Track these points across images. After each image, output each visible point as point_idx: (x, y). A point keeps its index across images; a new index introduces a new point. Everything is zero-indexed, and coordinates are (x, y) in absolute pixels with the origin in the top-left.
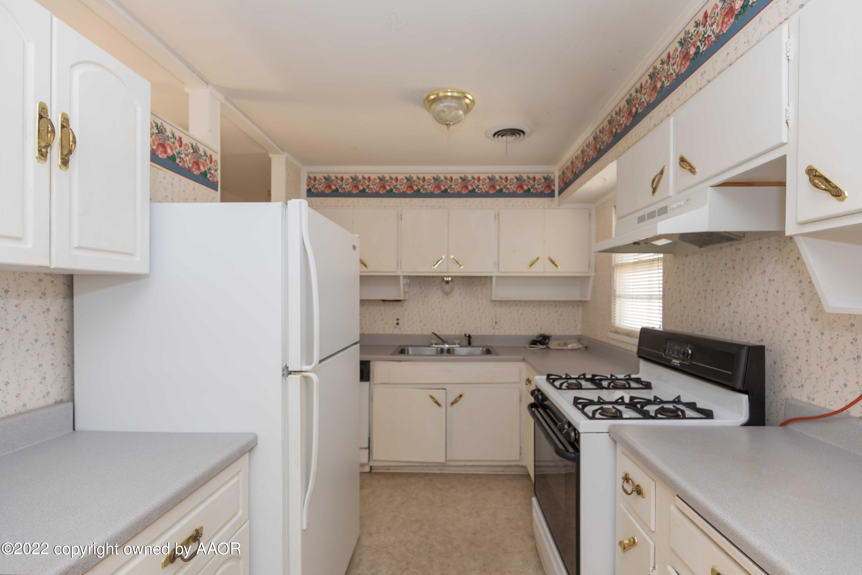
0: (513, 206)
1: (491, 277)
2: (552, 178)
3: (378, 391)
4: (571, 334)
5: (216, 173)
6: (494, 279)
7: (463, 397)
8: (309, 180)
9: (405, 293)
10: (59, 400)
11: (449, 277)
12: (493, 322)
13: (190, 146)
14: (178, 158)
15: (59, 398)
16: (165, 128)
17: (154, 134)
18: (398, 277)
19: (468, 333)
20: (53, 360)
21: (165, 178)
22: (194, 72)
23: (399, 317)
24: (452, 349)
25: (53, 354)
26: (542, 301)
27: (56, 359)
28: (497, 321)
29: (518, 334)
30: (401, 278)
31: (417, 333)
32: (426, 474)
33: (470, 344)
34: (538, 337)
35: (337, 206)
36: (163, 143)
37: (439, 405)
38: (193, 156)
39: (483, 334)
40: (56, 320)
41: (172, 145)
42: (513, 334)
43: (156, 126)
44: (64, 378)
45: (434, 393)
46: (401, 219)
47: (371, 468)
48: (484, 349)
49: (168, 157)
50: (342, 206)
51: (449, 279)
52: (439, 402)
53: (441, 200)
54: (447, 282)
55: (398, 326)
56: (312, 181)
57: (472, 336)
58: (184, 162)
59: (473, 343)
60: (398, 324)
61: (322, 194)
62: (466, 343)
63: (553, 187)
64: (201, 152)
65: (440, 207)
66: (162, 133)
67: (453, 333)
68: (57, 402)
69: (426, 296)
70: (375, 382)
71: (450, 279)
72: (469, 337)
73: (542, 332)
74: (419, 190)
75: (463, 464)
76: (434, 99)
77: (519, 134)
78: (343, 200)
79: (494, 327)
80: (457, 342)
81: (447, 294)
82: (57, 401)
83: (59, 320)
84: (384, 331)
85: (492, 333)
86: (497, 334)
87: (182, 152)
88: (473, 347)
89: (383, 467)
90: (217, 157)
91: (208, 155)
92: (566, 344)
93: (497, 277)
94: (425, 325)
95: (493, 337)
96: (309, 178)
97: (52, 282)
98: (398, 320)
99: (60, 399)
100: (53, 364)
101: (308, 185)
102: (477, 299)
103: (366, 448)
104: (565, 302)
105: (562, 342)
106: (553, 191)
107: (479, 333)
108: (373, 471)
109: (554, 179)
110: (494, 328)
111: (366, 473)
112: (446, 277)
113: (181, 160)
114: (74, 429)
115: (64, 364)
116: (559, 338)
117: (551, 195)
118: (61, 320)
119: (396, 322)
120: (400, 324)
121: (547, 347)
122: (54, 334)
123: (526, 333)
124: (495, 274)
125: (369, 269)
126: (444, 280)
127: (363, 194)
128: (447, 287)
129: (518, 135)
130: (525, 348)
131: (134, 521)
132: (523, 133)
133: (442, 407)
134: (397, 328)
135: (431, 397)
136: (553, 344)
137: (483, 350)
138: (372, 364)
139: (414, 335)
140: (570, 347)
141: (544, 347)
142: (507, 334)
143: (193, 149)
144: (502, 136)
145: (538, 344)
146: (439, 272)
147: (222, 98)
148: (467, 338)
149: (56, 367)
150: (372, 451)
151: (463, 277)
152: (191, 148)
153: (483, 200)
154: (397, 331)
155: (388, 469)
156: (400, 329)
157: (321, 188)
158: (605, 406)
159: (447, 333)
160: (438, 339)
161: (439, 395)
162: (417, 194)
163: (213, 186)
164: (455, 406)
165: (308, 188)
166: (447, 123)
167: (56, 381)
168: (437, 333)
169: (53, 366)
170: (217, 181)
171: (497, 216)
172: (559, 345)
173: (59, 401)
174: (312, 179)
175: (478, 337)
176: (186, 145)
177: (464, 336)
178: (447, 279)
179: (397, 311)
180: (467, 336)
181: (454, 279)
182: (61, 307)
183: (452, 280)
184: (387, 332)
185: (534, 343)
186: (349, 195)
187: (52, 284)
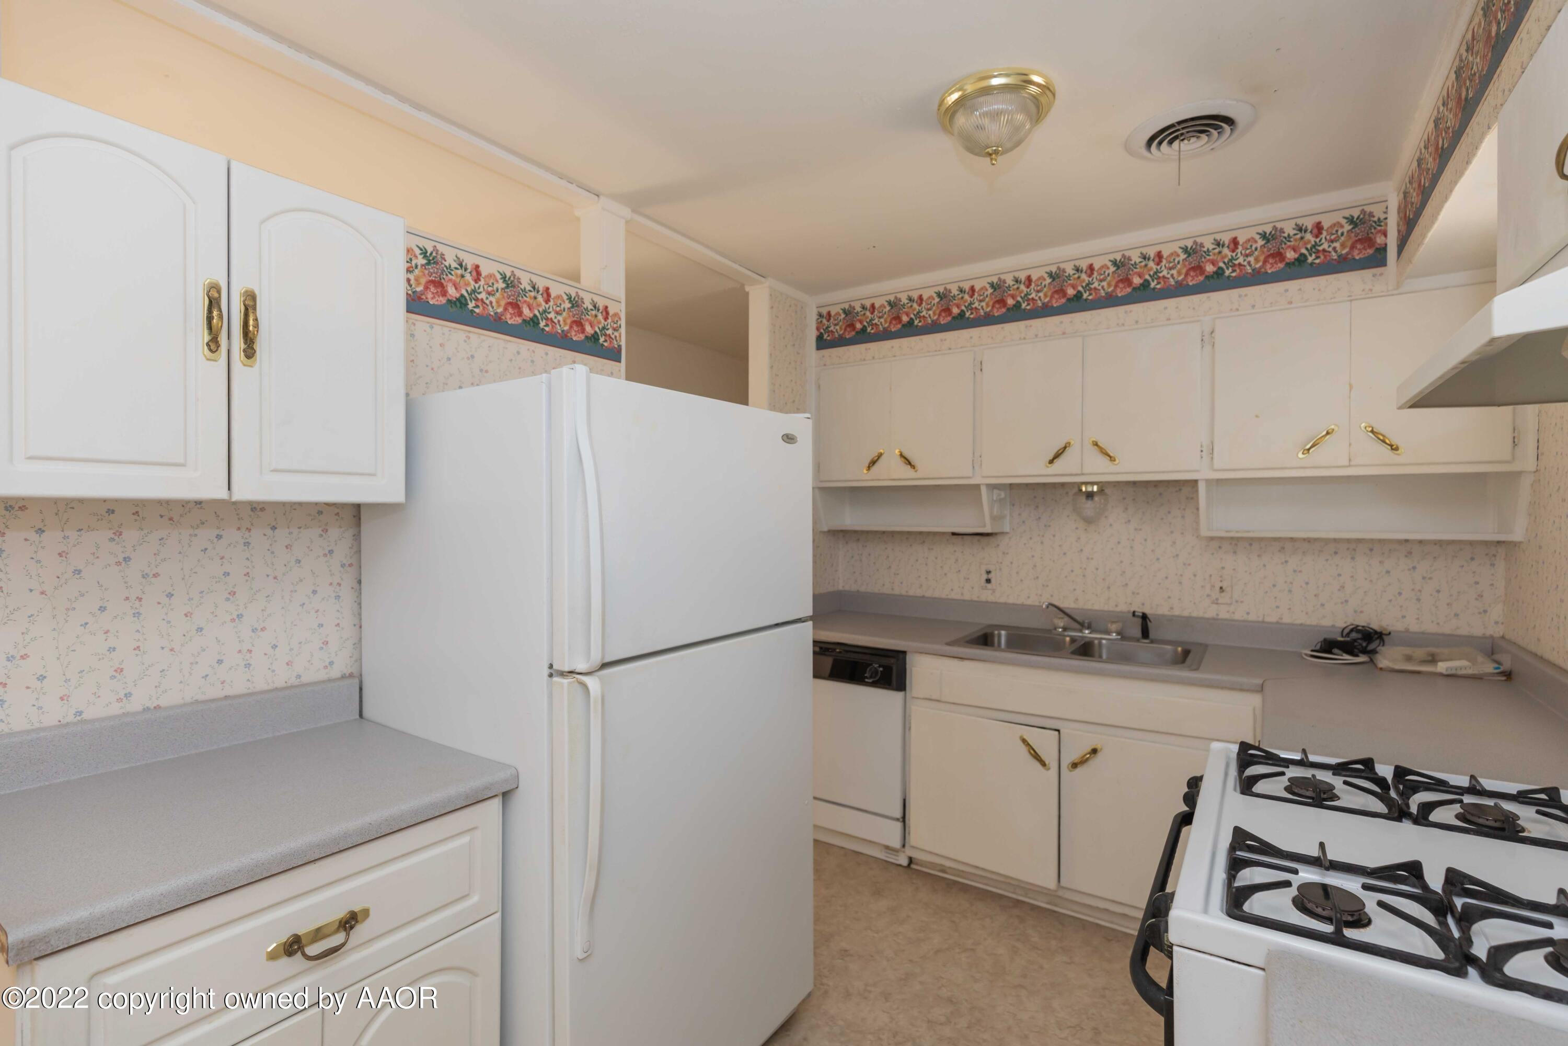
0: (1253, 306)
1: (1195, 482)
2: (1378, 213)
3: (918, 710)
4: (1464, 631)
5: (616, 334)
6: (1202, 487)
7: (1100, 757)
8: (819, 320)
9: (994, 518)
10: (347, 673)
11: (1093, 484)
12: (1213, 586)
13: (565, 297)
14: (542, 320)
15: (347, 671)
16: (519, 279)
17: (500, 290)
18: (977, 487)
19: (1140, 610)
20: (338, 618)
21: (518, 353)
22: (572, 183)
23: (991, 568)
24: (1096, 642)
25: (338, 611)
26: (1359, 541)
27: (343, 618)
28: (1225, 585)
29: (1287, 619)
30: (984, 490)
31: (1029, 602)
32: (1018, 903)
33: (1145, 633)
34: (1346, 631)
35: (864, 360)
36: (515, 301)
37: (1043, 764)
38: (571, 314)
39: (1186, 613)
40: (343, 566)
41: (531, 301)
42: (1272, 618)
43: (501, 279)
44: (354, 644)
45: (1033, 736)
46: (981, 370)
47: (911, 860)
48: (1180, 649)
49: (524, 321)
50: (873, 358)
51: (1093, 489)
52: (1044, 757)
53: (1066, 318)
54: (1090, 495)
55: (989, 586)
56: (824, 321)
57: (1149, 616)
58: (554, 324)
59: (1151, 635)
60: (988, 581)
61: (840, 342)
62: (1137, 632)
63: (1380, 240)
64: (588, 304)
65: (1064, 333)
66: (514, 286)
67: (1110, 607)
68: (344, 676)
69: (1047, 526)
70: (915, 694)
71: (1095, 488)
72: (1144, 617)
73: (1361, 621)
74: (1018, 305)
75: (1102, 905)
76: (957, 102)
77: (1217, 127)
78: (874, 347)
79: (1217, 599)
80: (1113, 627)
81: (1089, 521)
82: (345, 674)
83: (347, 565)
84: (962, 594)
85: (1211, 613)
86: (1223, 615)
87: (551, 310)
88: (1152, 642)
89: (933, 865)
90: (619, 309)
91: (601, 308)
92: (1433, 659)
93: (1208, 482)
94: (1045, 586)
95: (1214, 624)
96: (820, 315)
97: (337, 514)
98: (988, 572)
99: (349, 672)
100: (338, 625)
101: (818, 329)
102: (1172, 532)
103: (898, 820)
104: (1440, 544)
105: (1419, 653)
106: (1383, 249)
107: (1176, 612)
108: (913, 866)
109: (1382, 217)
110: (1216, 602)
111: (900, 865)
112: (1086, 483)
113: (549, 323)
114: (361, 715)
115: (355, 625)
116: (1411, 639)
117: (1378, 259)
118: (351, 565)
119: (985, 577)
120: (993, 581)
121: (1372, 660)
122: (339, 584)
123: (1312, 621)
124: (1203, 473)
125: (919, 474)
126: (1081, 490)
127: (910, 329)
128: (1088, 507)
129: (1215, 133)
130: (1300, 655)
131: (193, 881)
132: (1229, 121)
133: (1049, 769)
134: (986, 588)
135: (1024, 741)
136: (1388, 657)
137: (1176, 651)
138: (909, 658)
139: (1023, 605)
140: (1442, 667)
141: (1362, 658)
142: (1252, 617)
143: (570, 301)
144: (1171, 142)
145: (1336, 651)
146: (1071, 475)
147: (626, 212)
148: (1139, 621)
149: (343, 629)
150: (909, 827)
151: (1134, 483)
152: (567, 302)
153: (1170, 303)
154: (987, 596)
155: (944, 871)
156: (994, 591)
157: (838, 330)
158: (1335, 880)
159: (1096, 607)
160: (1066, 619)
161: (1045, 743)
162: (1016, 314)
163: (613, 355)
164: (1079, 770)
165: (818, 334)
166: (989, 150)
167: (343, 647)
168: (1061, 605)
169: (339, 627)
170: (620, 346)
171: (1208, 338)
172: (1409, 659)
173: (347, 675)
174: (824, 317)
175: (1171, 620)
176: (559, 297)
177: (1131, 615)
178: (1090, 489)
179: (988, 555)
180: (1138, 616)
181: (1108, 491)
182: (350, 548)
183: (1101, 491)
184: (967, 597)
185: (1328, 646)
186: (886, 335)
187: (337, 517)
